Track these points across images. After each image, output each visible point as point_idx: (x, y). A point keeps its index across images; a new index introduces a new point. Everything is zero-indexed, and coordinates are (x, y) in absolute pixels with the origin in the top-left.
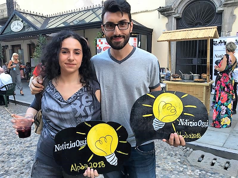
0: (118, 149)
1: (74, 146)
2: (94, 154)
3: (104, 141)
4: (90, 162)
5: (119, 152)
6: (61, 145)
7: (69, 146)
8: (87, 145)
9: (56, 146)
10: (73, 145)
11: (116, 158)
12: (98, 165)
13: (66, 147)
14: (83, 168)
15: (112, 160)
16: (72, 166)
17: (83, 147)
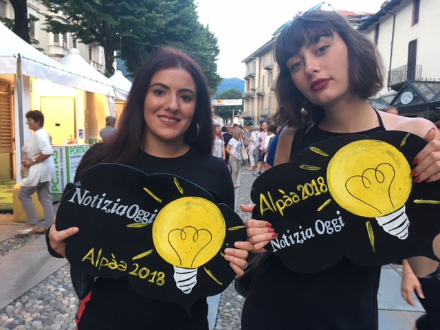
5: (209, 273)
6: (92, 194)
7: (110, 207)
8: (151, 226)
10: (119, 209)
11: (195, 279)
12: (150, 277)
13: (103, 205)
14: (113, 265)
15: (185, 281)
16: (92, 251)
17: (139, 226)
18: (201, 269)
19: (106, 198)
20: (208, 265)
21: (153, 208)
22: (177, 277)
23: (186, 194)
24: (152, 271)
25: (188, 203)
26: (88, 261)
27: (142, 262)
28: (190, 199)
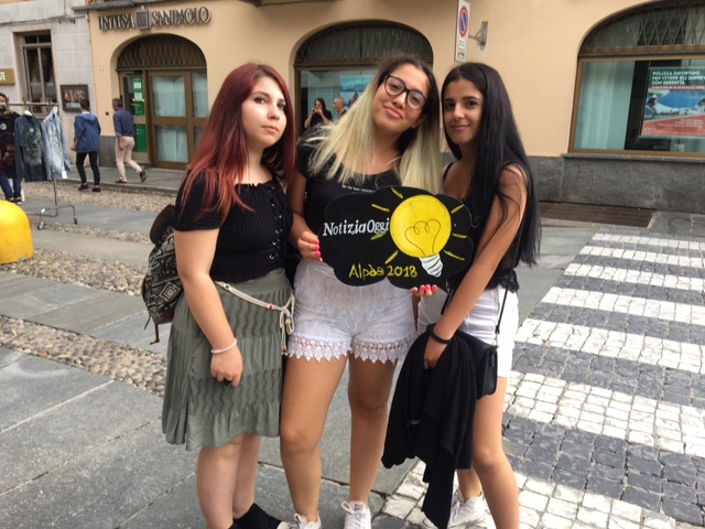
0: (447, 247)
1: (364, 231)
2: (400, 252)
3: (422, 230)
4: (389, 264)
5: (449, 254)
6: (337, 224)
7: (353, 229)
8: (388, 233)
9: (326, 224)
10: (360, 229)
11: (440, 263)
12: (404, 273)
13: (347, 229)
14: (373, 273)
15: (433, 266)
16: (353, 267)
17: (380, 236)
18: (441, 253)
19: (348, 223)
20: (444, 248)
21: (385, 217)
24: (404, 268)
26: (354, 276)
27: (394, 263)
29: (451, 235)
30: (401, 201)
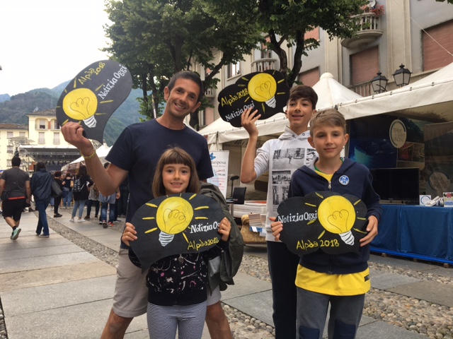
0: (355, 226)
1: (302, 219)
2: (326, 231)
3: (338, 217)
4: (321, 239)
5: (357, 230)
6: (285, 216)
7: (296, 218)
8: (317, 219)
9: (279, 217)
10: (300, 218)
11: (352, 236)
12: (331, 244)
13: (292, 219)
14: (311, 245)
15: (348, 239)
16: (299, 243)
17: (312, 222)
18: (352, 230)
19: (292, 215)
20: (354, 226)
21: (314, 210)
22: (344, 239)
23: (325, 198)
24: (330, 241)
25: (328, 201)
26: (299, 248)
27: (323, 238)
28: (328, 199)
29: (356, 219)
30: (322, 200)
